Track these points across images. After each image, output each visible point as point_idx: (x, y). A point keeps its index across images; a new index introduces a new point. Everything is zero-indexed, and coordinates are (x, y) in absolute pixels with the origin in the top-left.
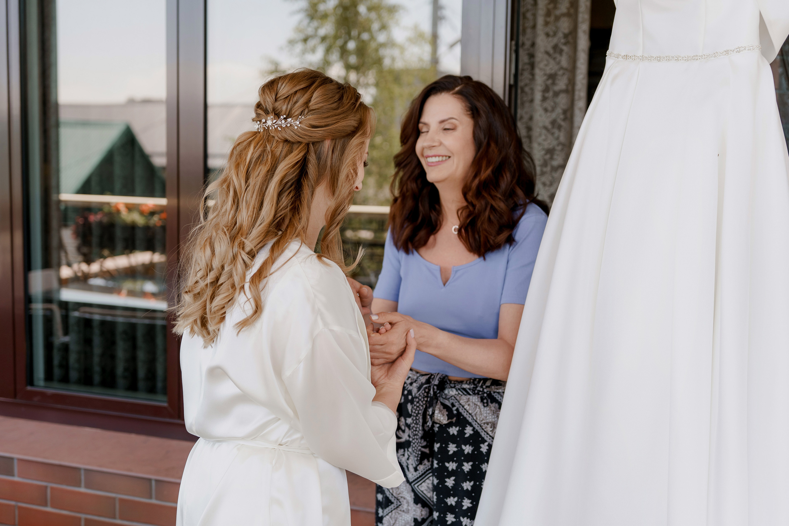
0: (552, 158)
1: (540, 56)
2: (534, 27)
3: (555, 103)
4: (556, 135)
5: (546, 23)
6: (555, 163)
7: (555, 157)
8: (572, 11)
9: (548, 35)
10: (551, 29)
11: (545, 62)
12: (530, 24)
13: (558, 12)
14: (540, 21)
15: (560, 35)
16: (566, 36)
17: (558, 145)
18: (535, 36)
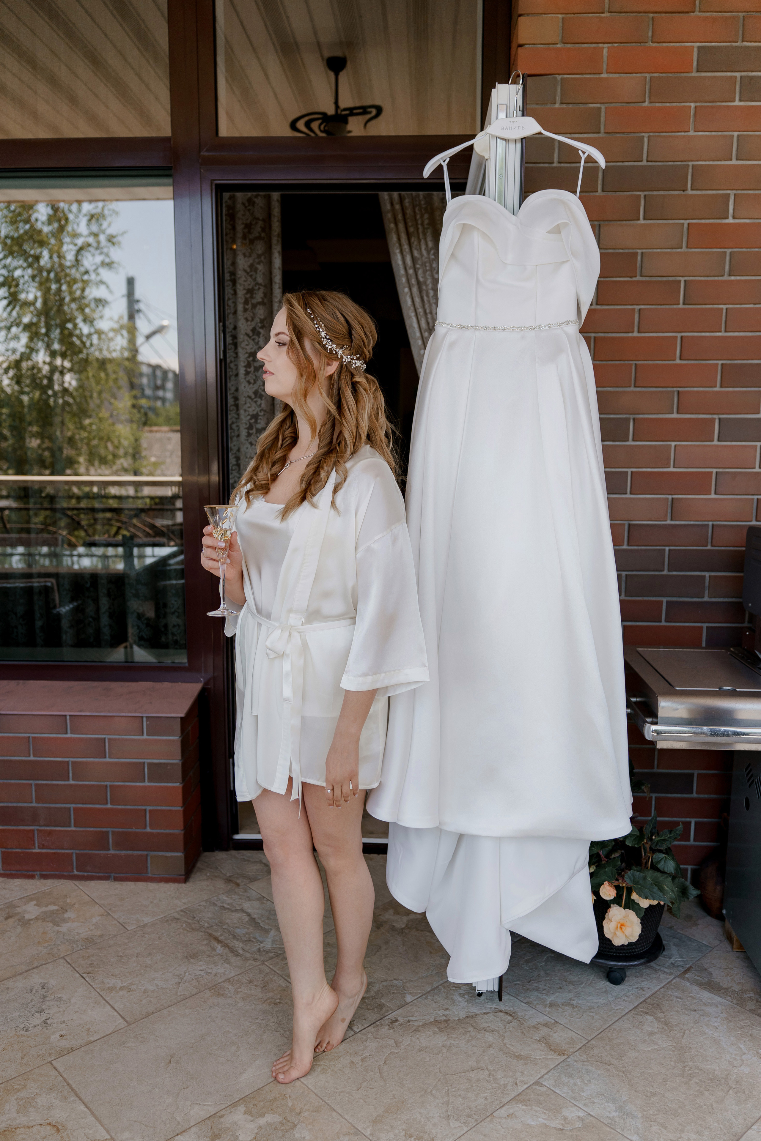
0: (256, 422)
1: (241, 337)
2: (235, 313)
3: (256, 377)
4: (258, 403)
5: (245, 310)
6: (259, 426)
7: (259, 421)
8: (266, 300)
9: (247, 320)
10: (249, 315)
11: (246, 343)
12: (233, 310)
13: (254, 301)
14: (240, 308)
15: (257, 320)
16: (262, 321)
17: (260, 411)
18: (236, 320)
